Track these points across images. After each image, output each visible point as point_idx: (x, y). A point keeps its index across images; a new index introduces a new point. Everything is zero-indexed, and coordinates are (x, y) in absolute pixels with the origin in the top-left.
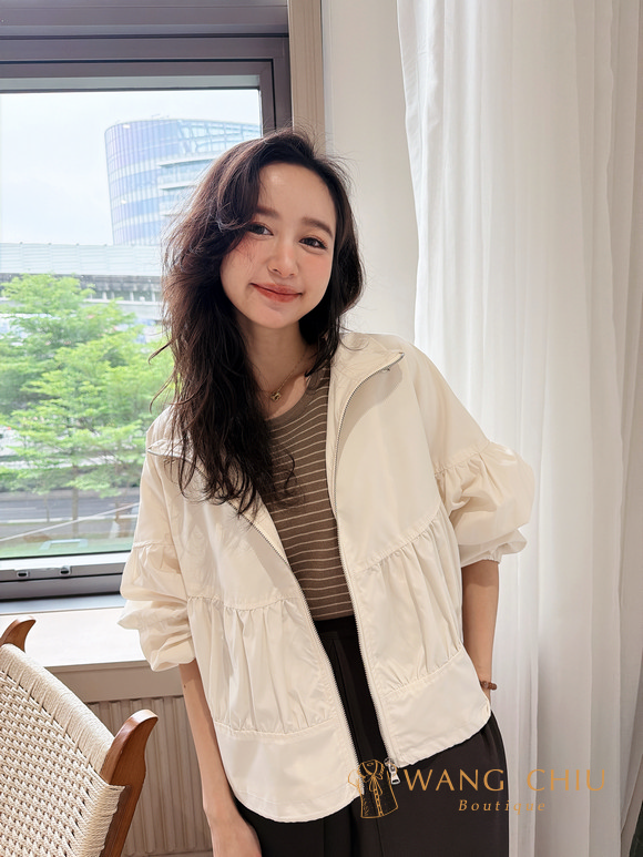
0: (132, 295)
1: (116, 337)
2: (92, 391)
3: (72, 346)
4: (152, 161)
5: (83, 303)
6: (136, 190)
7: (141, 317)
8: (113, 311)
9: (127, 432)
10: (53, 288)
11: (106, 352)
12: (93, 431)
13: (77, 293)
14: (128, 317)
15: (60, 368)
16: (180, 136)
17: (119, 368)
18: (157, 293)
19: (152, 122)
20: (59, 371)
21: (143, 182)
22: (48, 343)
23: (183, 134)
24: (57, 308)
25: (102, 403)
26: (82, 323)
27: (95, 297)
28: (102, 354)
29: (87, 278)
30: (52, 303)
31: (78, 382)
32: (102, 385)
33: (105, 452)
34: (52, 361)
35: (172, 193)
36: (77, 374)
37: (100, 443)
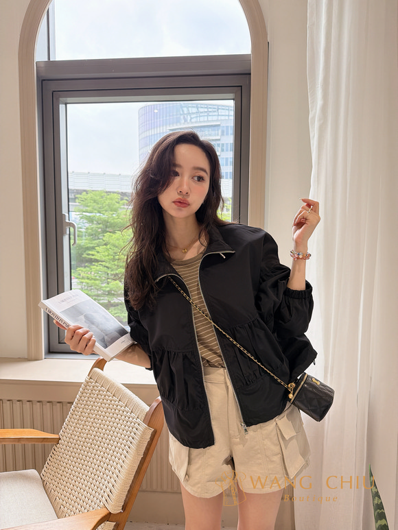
3: (114, 233)
4: (165, 127)
5: (121, 208)
10: (104, 199)
13: (118, 203)
15: (106, 244)
16: (181, 112)
22: (100, 230)
23: (183, 111)
24: (106, 211)
26: (119, 220)
29: (123, 194)
30: (103, 207)
31: (115, 253)
34: (101, 240)
36: (115, 248)
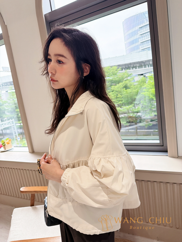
0: (131, 68)
1: (127, 81)
2: (120, 97)
3: (116, 85)
4: (136, 27)
5: (118, 73)
6: (132, 37)
7: (134, 74)
8: (126, 74)
9: (130, 108)
10: (110, 70)
11: (124, 86)
12: (121, 108)
13: (117, 70)
14: (130, 75)
15: (113, 91)
16: (144, 17)
17: (127, 90)
18: (138, 67)
19: (136, 15)
20: (112, 93)
21: (134, 34)
23: (145, 16)
24: (111, 76)
25: (123, 100)
26: (118, 79)
27: (121, 70)
28: (123, 86)
29: (119, 66)
30: (110, 74)
31: (117, 95)
32: (123, 95)
33: (125, 113)
34: (110, 90)
35: (142, 35)
36: (117, 93)
37: (123, 111)
